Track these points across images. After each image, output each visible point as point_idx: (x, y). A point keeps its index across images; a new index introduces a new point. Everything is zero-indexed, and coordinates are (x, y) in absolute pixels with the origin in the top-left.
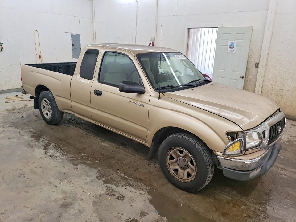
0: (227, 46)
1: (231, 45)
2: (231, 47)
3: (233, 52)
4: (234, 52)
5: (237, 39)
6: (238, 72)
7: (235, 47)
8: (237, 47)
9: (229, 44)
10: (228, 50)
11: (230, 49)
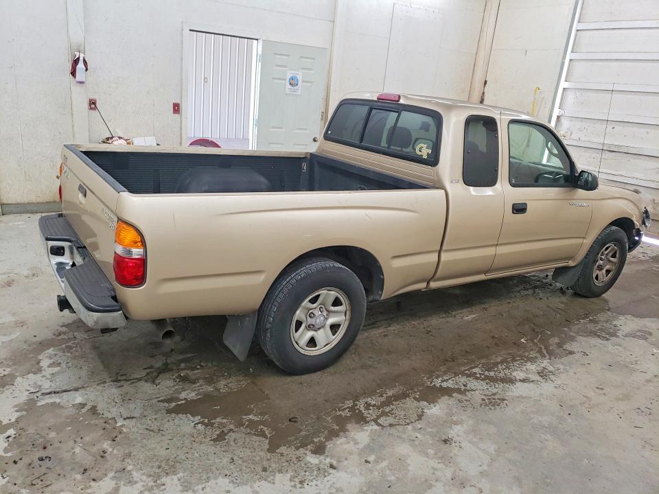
0: (285, 80)
1: (292, 79)
2: (293, 82)
3: (296, 93)
4: (299, 92)
5: (303, 69)
6: (307, 132)
7: (300, 83)
8: (305, 84)
9: (289, 76)
10: (287, 88)
11: (290, 87)
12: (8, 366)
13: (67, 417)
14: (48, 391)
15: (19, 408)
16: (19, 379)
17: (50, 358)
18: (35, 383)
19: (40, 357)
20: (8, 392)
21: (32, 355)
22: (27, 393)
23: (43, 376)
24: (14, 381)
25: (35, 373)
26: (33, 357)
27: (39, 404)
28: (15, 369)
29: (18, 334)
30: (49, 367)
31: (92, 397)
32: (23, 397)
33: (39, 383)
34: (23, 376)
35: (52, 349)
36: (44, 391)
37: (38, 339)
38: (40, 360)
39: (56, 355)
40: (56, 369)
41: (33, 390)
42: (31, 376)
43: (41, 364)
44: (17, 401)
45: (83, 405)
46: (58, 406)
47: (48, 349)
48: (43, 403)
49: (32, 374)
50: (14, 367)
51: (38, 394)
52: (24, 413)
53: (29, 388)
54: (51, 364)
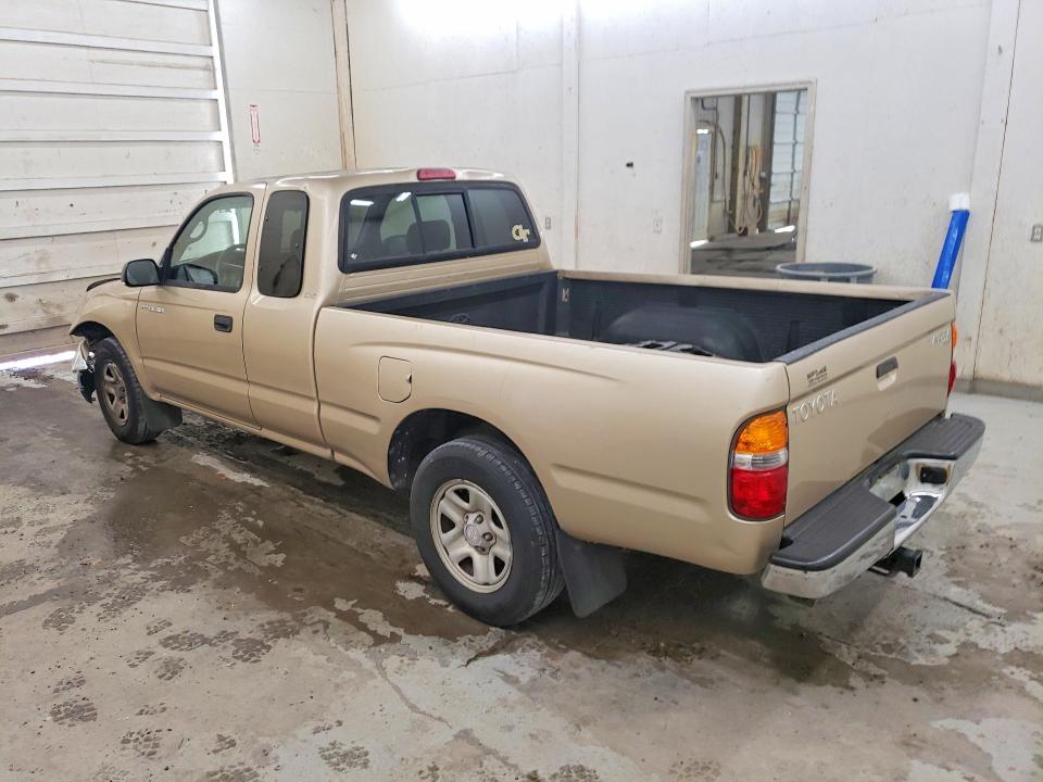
12: (1002, 677)
13: (986, 584)
14: (980, 617)
15: (1030, 620)
16: (1002, 650)
17: (933, 652)
18: (987, 633)
19: (945, 661)
20: (1031, 643)
21: (954, 672)
22: (1007, 629)
23: (968, 635)
24: (1012, 651)
25: (976, 645)
26: (956, 668)
27: (1003, 611)
28: (996, 666)
29: (937, 724)
30: (948, 642)
31: (938, 584)
32: (1016, 628)
33: (982, 631)
34: (994, 652)
35: (914, 663)
36: (985, 619)
37: (916, 691)
38: (949, 657)
39: (918, 651)
40: (943, 633)
41: (998, 628)
42: (983, 644)
43: (954, 651)
44: (1028, 627)
45: (958, 584)
46: (984, 598)
47: (920, 666)
48: (998, 610)
49: (980, 646)
50: (996, 670)
51: (996, 620)
52: (1028, 612)
53: (1000, 633)
54: (942, 643)
